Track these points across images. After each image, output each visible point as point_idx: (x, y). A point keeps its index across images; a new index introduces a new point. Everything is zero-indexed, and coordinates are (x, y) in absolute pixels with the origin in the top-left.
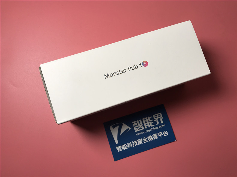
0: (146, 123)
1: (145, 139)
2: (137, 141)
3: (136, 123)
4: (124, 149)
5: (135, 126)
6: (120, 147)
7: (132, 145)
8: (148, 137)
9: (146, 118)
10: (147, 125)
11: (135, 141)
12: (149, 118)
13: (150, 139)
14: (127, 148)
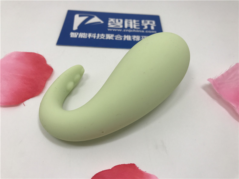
0: (129, 24)
1: (119, 36)
2: (106, 35)
3: (114, 20)
4: (82, 37)
5: (112, 22)
6: (77, 34)
7: (95, 37)
8: (125, 36)
9: (131, 20)
10: (129, 26)
11: (103, 35)
12: (135, 21)
13: (126, 39)
14: (86, 37)
